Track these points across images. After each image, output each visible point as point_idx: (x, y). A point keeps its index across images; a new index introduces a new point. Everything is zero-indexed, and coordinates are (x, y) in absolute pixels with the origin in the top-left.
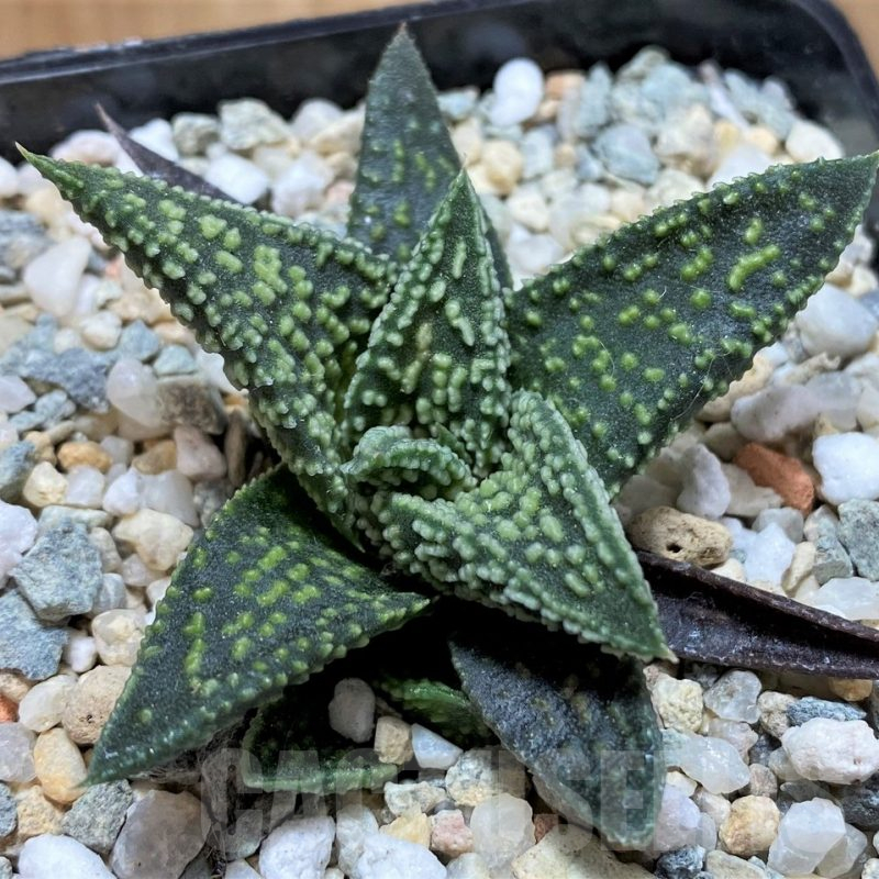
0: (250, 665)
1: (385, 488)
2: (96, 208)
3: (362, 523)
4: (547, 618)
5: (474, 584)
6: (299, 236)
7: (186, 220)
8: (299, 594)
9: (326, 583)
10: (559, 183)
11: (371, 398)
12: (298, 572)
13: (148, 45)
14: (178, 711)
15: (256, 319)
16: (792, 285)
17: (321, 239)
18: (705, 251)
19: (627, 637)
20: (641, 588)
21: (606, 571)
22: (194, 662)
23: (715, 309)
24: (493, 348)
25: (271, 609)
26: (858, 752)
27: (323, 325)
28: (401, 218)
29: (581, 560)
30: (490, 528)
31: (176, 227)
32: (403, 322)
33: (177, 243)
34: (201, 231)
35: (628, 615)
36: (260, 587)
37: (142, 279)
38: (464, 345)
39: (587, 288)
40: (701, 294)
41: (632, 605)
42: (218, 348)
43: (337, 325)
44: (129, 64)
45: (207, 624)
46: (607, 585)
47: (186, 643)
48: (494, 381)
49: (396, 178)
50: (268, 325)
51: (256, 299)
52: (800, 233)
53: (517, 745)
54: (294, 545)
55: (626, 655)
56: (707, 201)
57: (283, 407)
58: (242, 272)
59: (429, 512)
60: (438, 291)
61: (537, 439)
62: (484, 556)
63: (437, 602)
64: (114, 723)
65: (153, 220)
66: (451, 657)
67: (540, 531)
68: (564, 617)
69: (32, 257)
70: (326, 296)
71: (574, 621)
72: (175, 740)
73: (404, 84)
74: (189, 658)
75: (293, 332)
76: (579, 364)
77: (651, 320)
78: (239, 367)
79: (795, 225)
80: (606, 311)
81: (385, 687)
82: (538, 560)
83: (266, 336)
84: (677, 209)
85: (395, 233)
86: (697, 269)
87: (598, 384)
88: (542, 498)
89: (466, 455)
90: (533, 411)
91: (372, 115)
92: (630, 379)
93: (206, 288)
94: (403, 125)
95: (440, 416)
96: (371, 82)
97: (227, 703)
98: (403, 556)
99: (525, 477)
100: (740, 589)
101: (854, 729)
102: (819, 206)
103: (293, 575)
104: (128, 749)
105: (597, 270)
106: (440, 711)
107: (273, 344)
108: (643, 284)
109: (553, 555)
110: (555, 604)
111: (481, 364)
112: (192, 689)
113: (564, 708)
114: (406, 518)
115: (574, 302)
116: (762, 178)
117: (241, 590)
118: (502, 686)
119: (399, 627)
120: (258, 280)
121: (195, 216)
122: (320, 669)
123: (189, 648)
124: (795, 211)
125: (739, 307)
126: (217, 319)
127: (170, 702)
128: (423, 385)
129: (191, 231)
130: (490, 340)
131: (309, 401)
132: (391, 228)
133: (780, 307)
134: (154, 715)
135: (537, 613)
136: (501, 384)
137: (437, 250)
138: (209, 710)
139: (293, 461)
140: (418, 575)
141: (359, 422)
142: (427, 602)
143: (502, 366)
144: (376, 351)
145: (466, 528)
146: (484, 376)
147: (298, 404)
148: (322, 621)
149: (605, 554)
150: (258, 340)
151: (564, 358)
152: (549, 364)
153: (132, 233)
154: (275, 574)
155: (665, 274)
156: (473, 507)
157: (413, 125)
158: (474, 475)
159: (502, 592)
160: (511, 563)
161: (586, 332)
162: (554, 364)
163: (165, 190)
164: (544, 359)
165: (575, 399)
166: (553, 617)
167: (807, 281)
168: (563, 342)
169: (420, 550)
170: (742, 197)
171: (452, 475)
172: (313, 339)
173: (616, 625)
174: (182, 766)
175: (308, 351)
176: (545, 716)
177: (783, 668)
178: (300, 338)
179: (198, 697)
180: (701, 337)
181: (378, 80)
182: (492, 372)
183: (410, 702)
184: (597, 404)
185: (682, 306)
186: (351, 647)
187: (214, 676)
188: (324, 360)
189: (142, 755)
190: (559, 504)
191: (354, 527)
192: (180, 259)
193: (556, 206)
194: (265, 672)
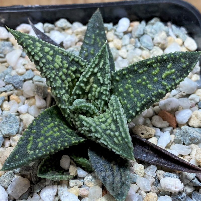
0: (41, 149)
1: (78, 113)
2: (21, 42)
3: (72, 120)
4: (109, 148)
5: (94, 137)
6: (67, 54)
7: (41, 47)
8: (55, 134)
9: (62, 132)
10: (130, 47)
11: (78, 92)
12: (56, 129)
13: (40, 7)
14: (24, 157)
15: (54, 71)
16: (177, 79)
17: (71, 55)
18: (158, 69)
19: (126, 154)
20: (130, 144)
21: (123, 139)
22: (29, 146)
23: (158, 82)
24: (107, 85)
25: (48, 137)
26: (176, 186)
27: (70, 74)
28: (92, 52)
29: (118, 136)
30: (99, 125)
31: (39, 49)
32: (87, 76)
33: (38, 52)
34: (44, 50)
35: (127, 149)
36: (46, 132)
37: (30, 59)
38: (100, 83)
39: (130, 74)
40: (156, 78)
41: (128, 147)
42: (44, 77)
43: (73, 75)
44: (35, 10)
45: (34, 138)
46: (123, 142)
47: (28, 142)
48: (106, 92)
49: (92, 43)
50: (57, 73)
51: (55, 67)
52: (180, 68)
53: (99, 175)
54: (56, 123)
55: (125, 158)
56: (160, 58)
57: (57, 92)
58: (52, 61)
59: (86, 120)
60: (96, 70)
61: (113, 106)
62: (97, 132)
63: (86, 140)
64: (10, 157)
65: (34, 47)
66: (88, 153)
67: (110, 128)
68: (112, 148)
69: (9, 52)
70: (71, 68)
71: (115, 149)
72: (22, 163)
73: (97, 22)
74: (28, 145)
75: (62, 75)
76: (127, 90)
77: (144, 83)
78: (49, 82)
79: (179, 65)
80: (134, 79)
81: (73, 158)
82: (109, 134)
83: (56, 76)
84: (152, 59)
85: (90, 55)
86: (156, 73)
87: (130, 96)
88: (112, 120)
89: (98, 108)
90: (114, 100)
91: (88, 28)
92: (137, 95)
93: (43, 63)
94: (95, 31)
95: (93, 98)
96: (89, 20)
97: (35, 157)
98: (80, 129)
99: (110, 115)
100: (156, 147)
101: (176, 180)
102: (185, 62)
103: (55, 130)
104: (11, 164)
105: (133, 70)
106: (84, 165)
107: (57, 77)
108: (143, 75)
109: (112, 134)
110: (111, 145)
111: (104, 88)
112: (28, 152)
113: (111, 168)
114: (81, 120)
115: (127, 76)
116: (173, 54)
117: (42, 132)
118: (98, 161)
119: (77, 145)
120: (56, 63)
121: (44, 47)
122: (57, 152)
123: (29, 143)
124: (180, 62)
125: (164, 83)
126: (45, 71)
127: (23, 154)
128: (90, 91)
129: (42, 50)
130: (106, 83)
131: (64, 91)
132: (89, 54)
133: (173, 84)
134: (18, 157)
135: (107, 146)
136: (108, 93)
137: (97, 61)
138: (30, 158)
139: (59, 104)
140: (83, 133)
141: (75, 97)
142: (84, 140)
143: (108, 89)
144: (80, 82)
145: (94, 125)
146: (104, 91)
147: (61, 91)
148: (59, 141)
149: (123, 135)
150: (53, 76)
151: (123, 89)
152: (120, 90)
153: (29, 49)
154: (51, 129)
155: (148, 73)
156: (97, 120)
157: (98, 31)
158: (99, 113)
159: (100, 140)
160: (102, 134)
161: (129, 84)
162: (121, 90)
163: (38, 40)
164: (119, 88)
165: (125, 99)
166: (110, 147)
167: (180, 79)
168: (124, 85)
169: (84, 128)
170: (168, 58)
171: (94, 112)
172: (67, 77)
173: (124, 151)
174: (26, 171)
175: (65, 80)
176: (106, 169)
177: (163, 166)
178: (64, 77)
179: (29, 154)
180: (154, 88)
181: (91, 20)
182: (106, 90)
183: (78, 162)
184: (129, 100)
185: (151, 81)
186: (65, 148)
187: (33, 150)
188: (69, 82)
189: (14, 166)
190: (115, 122)
191: (71, 121)
192: (38, 56)
193: (129, 53)
194: (44, 151)
